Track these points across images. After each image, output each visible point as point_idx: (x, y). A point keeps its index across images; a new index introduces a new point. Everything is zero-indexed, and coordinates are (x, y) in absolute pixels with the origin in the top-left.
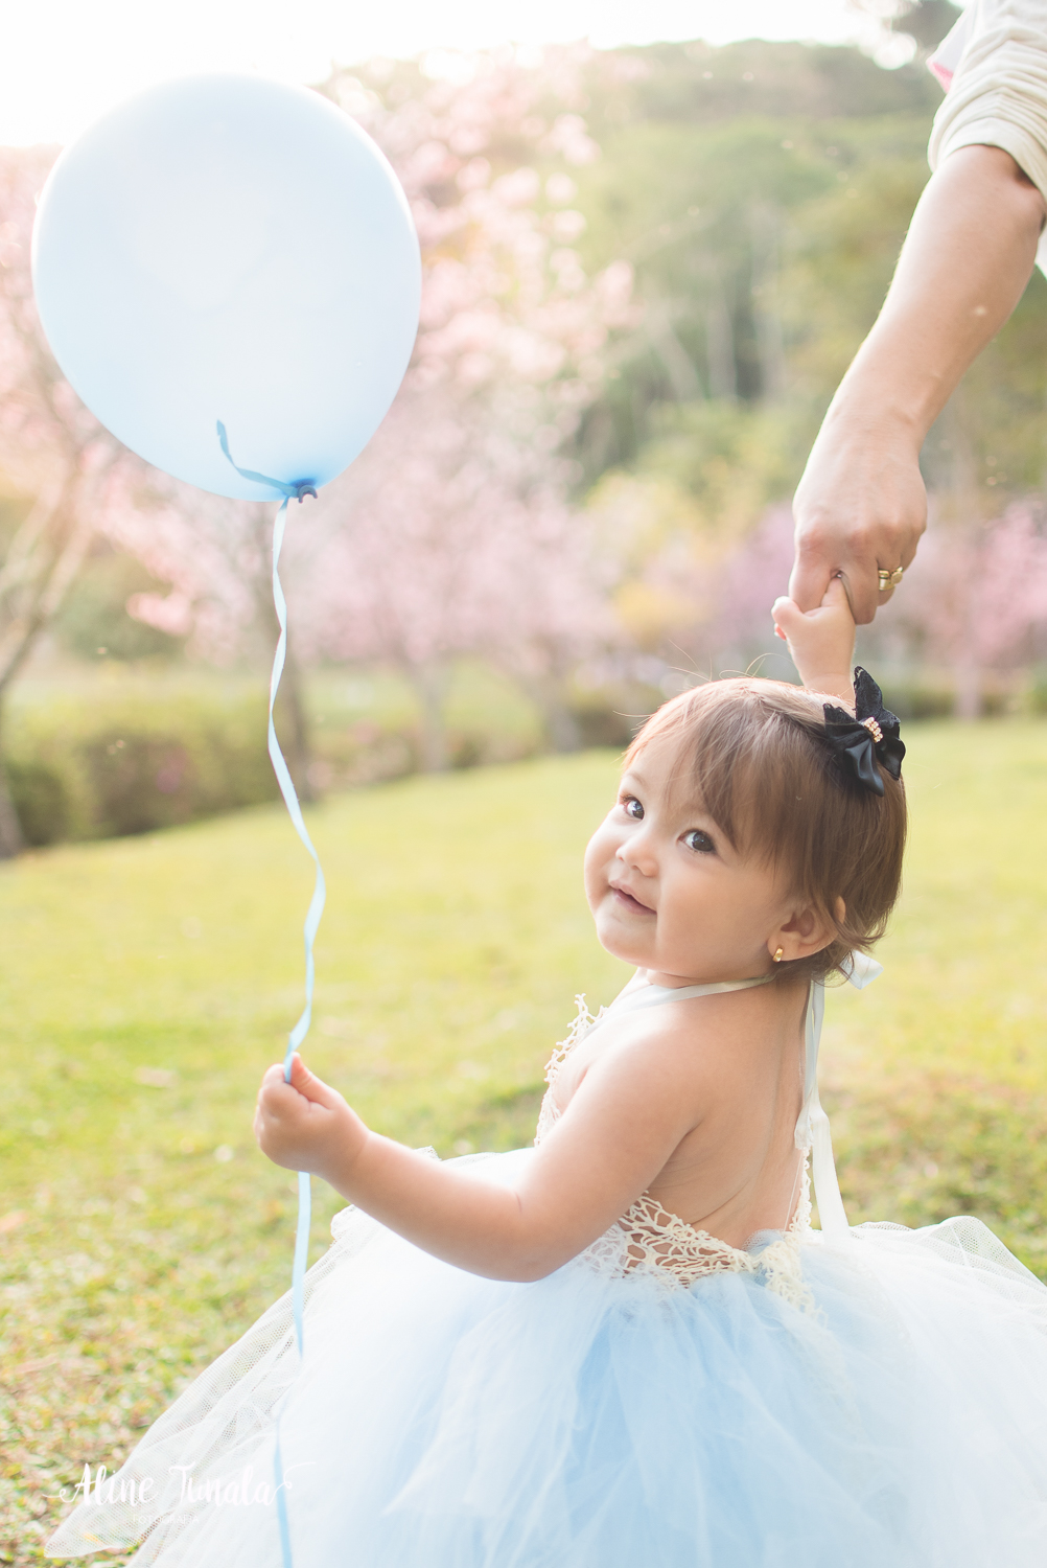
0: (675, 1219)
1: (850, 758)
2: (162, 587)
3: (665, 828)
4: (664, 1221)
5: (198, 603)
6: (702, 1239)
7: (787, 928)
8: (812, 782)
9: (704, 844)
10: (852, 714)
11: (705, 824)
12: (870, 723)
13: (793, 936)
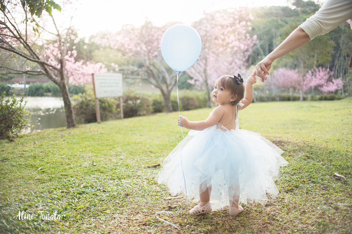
0: (222, 125)
1: (236, 80)
2: (191, 78)
3: (218, 89)
4: (221, 126)
5: (196, 81)
6: (225, 128)
7: (231, 98)
8: (233, 83)
9: (222, 90)
10: (237, 77)
11: (222, 87)
12: (239, 78)
13: (232, 99)
